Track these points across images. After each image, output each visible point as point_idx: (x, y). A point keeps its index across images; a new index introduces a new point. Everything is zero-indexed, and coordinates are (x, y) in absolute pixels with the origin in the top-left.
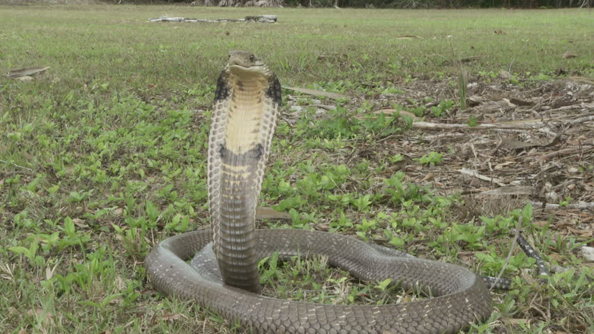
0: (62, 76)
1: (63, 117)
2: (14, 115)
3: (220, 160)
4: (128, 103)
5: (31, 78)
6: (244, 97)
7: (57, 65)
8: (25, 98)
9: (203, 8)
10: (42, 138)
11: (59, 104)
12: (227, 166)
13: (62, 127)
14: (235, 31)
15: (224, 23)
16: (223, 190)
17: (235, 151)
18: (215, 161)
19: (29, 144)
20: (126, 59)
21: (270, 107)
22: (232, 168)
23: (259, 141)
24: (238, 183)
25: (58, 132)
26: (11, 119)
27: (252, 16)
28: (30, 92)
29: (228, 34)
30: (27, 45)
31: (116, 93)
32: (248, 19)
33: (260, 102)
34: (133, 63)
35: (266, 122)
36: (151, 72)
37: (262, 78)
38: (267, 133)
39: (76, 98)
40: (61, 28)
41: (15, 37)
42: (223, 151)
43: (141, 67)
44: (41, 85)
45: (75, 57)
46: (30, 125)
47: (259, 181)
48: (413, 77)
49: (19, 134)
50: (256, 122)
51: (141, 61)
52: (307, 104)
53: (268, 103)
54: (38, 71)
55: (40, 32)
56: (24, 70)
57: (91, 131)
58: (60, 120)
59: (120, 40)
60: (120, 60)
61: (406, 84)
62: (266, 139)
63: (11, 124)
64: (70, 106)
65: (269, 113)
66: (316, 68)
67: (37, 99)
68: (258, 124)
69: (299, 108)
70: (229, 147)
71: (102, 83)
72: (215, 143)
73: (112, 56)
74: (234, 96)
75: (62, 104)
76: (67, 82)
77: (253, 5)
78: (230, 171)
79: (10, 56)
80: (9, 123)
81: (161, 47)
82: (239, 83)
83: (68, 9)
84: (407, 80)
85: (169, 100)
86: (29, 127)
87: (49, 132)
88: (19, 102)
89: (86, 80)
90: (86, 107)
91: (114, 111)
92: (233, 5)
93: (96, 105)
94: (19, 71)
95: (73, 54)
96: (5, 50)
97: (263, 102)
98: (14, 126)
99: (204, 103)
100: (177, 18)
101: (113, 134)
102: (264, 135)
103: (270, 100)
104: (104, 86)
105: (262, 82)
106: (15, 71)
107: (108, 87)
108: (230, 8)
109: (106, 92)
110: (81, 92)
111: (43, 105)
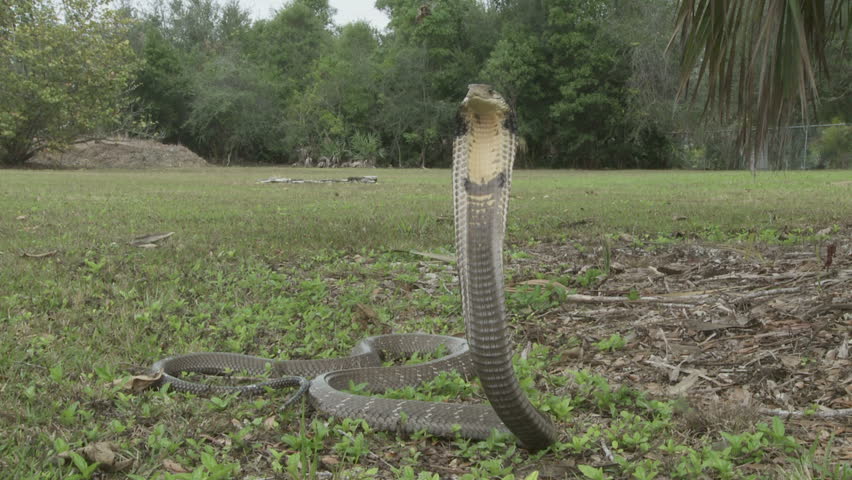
0: (187, 242)
1: (192, 290)
2: (141, 290)
3: (465, 192)
4: (257, 274)
5: (154, 245)
6: (482, 130)
7: (180, 231)
8: (151, 269)
9: (304, 169)
10: (173, 321)
11: (186, 275)
12: (472, 197)
13: (191, 303)
14: (343, 193)
15: (330, 183)
16: (470, 219)
17: (479, 183)
18: (460, 194)
19: (158, 327)
20: (248, 223)
21: (508, 138)
22: (478, 198)
23: (501, 171)
24: (484, 210)
25: (188, 311)
26: (137, 295)
27: (354, 176)
28: (155, 262)
29: (337, 195)
30: (149, 208)
31: (243, 260)
32: (351, 179)
33: (497, 134)
34: (255, 227)
35: (505, 152)
36: (275, 237)
37: (499, 112)
38: (507, 162)
39: (203, 268)
40: (180, 190)
41: (136, 201)
42: (468, 184)
43: (263, 232)
44: (166, 252)
45: (196, 221)
46: (158, 302)
47: (504, 206)
48: (536, 240)
49: (147, 315)
50: (495, 153)
51: (262, 225)
52: (440, 271)
53: (505, 135)
54: (162, 237)
55: (160, 195)
56: (148, 236)
57: (225, 309)
58: (189, 294)
59: (237, 202)
60: (241, 224)
61: (531, 247)
62: (507, 167)
63: (138, 301)
64: (198, 277)
65: (508, 144)
66: (437, 232)
67: (164, 269)
68: (498, 155)
69: (433, 276)
70: (472, 179)
71: (229, 250)
72: (458, 178)
73: (233, 219)
74: (472, 130)
75: (190, 275)
76: (192, 249)
77: (348, 166)
78: (475, 201)
79: (132, 221)
80: (135, 299)
81: (279, 209)
82: (477, 116)
83: (184, 171)
84: (530, 243)
85: (298, 266)
86: (157, 304)
87: (178, 311)
88: (144, 275)
89: (211, 247)
90: (214, 278)
91: (245, 283)
92: (330, 166)
93: (225, 276)
94: (143, 238)
95: (195, 217)
96: (128, 214)
97: (501, 135)
98: (141, 304)
99: (335, 271)
100: (285, 179)
101: (248, 312)
102: (505, 164)
103: (507, 132)
104: (231, 253)
105: (499, 115)
106: (139, 238)
107: (234, 255)
108: (328, 169)
109: (233, 260)
110: (208, 260)
111: (170, 277)
